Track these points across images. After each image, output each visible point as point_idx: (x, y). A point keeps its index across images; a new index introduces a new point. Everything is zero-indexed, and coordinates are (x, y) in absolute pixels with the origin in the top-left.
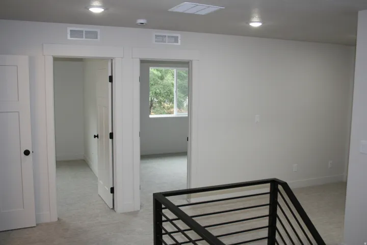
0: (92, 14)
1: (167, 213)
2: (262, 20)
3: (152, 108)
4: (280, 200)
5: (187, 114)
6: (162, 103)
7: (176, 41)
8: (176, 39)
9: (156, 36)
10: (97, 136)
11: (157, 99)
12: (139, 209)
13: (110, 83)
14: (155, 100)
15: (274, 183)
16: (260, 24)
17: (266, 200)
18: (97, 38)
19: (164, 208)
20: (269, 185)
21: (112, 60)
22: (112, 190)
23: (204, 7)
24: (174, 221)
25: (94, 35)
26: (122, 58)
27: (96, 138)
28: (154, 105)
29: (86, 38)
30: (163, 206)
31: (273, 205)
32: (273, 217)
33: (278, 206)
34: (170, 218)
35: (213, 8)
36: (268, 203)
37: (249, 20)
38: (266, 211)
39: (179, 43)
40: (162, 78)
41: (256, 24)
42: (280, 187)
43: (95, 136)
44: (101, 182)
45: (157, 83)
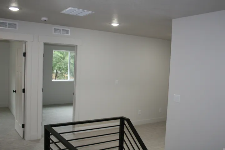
0: (11, 12)
1: (53, 138)
2: (119, 22)
3: (57, 77)
4: (126, 130)
5: (73, 79)
6: (64, 74)
7: (68, 33)
8: (67, 32)
9: (55, 29)
10: (15, 91)
11: (60, 71)
12: (41, 138)
13: (24, 57)
14: (59, 72)
15: (122, 119)
16: (117, 25)
17: (117, 129)
18: (16, 28)
19: (51, 135)
20: (119, 120)
21: (25, 42)
22: (23, 126)
23: (83, 11)
24: (57, 143)
25: (14, 26)
26: (32, 41)
27: (15, 92)
28: (58, 75)
29: (8, 27)
30: (50, 134)
31: (122, 133)
32: (121, 140)
33: (124, 134)
34: (55, 141)
35: (87, 12)
36: (119, 131)
37: (111, 21)
38: (117, 137)
39: (69, 34)
40: (64, 58)
41: (115, 24)
42: (126, 122)
43: (14, 91)
44: (17, 121)
45: (61, 62)
